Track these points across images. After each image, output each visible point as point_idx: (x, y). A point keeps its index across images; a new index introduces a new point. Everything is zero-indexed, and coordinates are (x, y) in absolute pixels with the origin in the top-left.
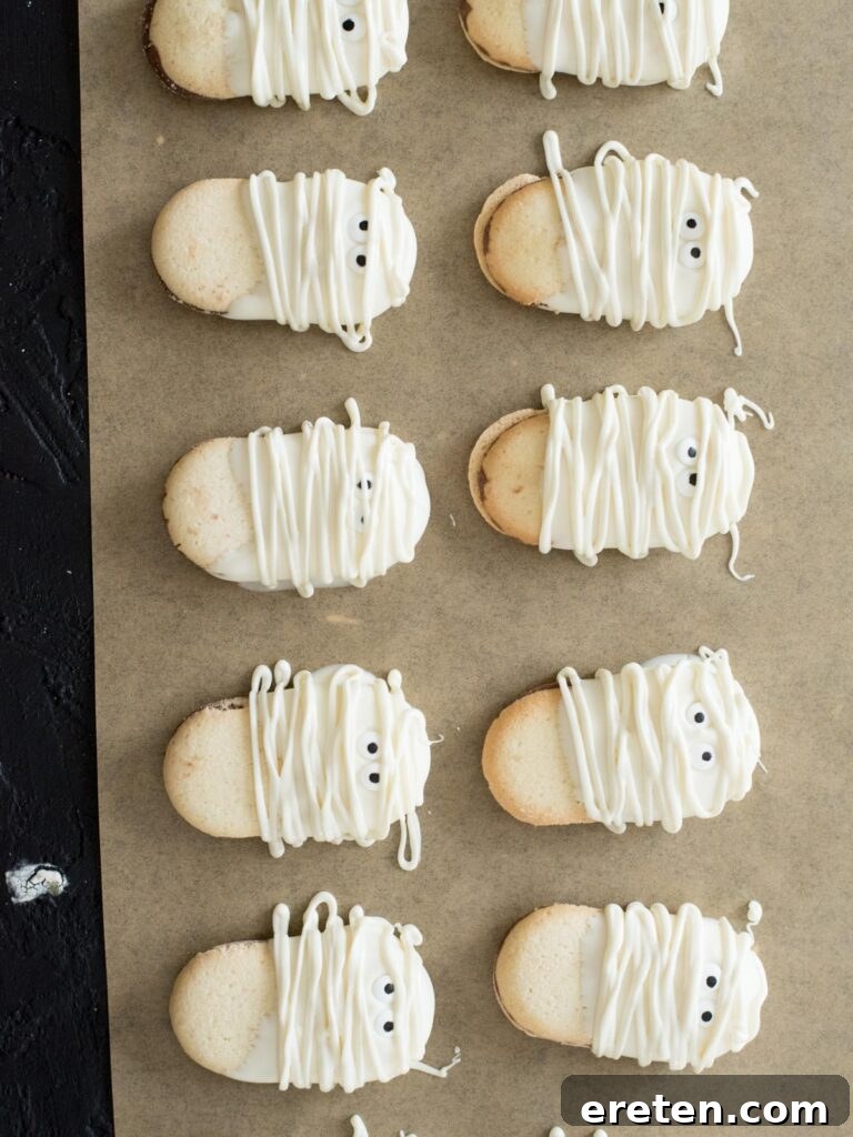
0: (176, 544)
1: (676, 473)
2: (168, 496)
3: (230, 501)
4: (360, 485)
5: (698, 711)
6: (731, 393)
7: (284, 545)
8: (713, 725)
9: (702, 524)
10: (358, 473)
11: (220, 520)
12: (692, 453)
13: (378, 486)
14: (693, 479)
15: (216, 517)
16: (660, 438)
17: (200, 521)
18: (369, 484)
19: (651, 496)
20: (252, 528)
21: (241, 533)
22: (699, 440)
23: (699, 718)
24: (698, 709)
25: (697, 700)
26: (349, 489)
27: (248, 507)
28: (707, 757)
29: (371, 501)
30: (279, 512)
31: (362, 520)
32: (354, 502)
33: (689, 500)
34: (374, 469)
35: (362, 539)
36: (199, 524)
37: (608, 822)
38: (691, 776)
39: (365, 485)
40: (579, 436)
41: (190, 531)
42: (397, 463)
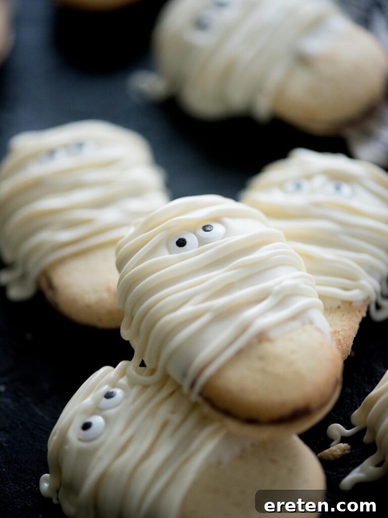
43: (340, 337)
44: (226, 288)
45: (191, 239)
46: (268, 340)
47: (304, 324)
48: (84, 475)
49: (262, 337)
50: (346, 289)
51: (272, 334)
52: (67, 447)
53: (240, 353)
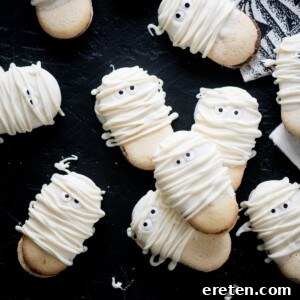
1: (70, 206)
6: (57, 165)
8: (225, 106)
9: (93, 207)
10: (296, 58)
12: (67, 196)
14: (76, 201)
16: (56, 203)
19: (74, 219)
22: (64, 190)
23: (221, 110)
24: (217, 109)
25: (214, 108)
28: (236, 113)
33: (83, 207)
34: (294, 53)
37: (248, 158)
38: (241, 122)
40: (38, 230)
42: (292, 44)
44: (195, 183)
45: (182, 160)
46: (212, 206)
47: (225, 195)
48: (144, 245)
49: (210, 205)
50: (239, 160)
52: (139, 232)
53: (203, 210)
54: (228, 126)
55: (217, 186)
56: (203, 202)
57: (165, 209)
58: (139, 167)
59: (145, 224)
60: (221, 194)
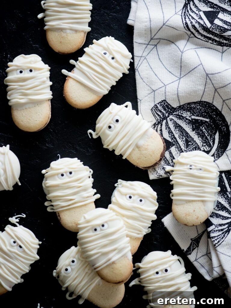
0: (200, 224)
1: (16, 249)
2: (186, 224)
3: (190, 206)
4: (191, 169)
5: (129, 196)
6: (10, 219)
7: (205, 192)
8: (134, 195)
10: (188, 169)
11: (195, 210)
12: (15, 242)
13: (192, 164)
14: (20, 247)
15: (194, 211)
16: (6, 246)
17: (195, 215)
18: (190, 166)
20: (199, 201)
21: (200, 204)
22: (13, 238)
23: (130, 197)
24: (128, 196)
25: (126, 195)
26: (191, 172)
27: (193, 201)
28: (141, 201)
29: (196, 166)
30: (195, 192)
31: (201, 169)
32: (195, 171)
33: (24, 251)
34: (187, 164)
35: (206, 170)
36: (196, 215)
37: (145, 233)
39: (191, 167)
41: (197, 219)
42: (186, 158)
43: (135, 248)
44: (105, 246)
45: (98, 229)
46: (115, 263)
47: (125, 258)
48: (64, 284)
49: (114, 263)
50: (138, 234)
51: (116, 262)
52: (61, 274)
54: (134, 209)
55: (120, 250)
56: (109, 260)
57: (82, 261)
58: (68, 229)
59: (67, 270)
60: (122, 256)
